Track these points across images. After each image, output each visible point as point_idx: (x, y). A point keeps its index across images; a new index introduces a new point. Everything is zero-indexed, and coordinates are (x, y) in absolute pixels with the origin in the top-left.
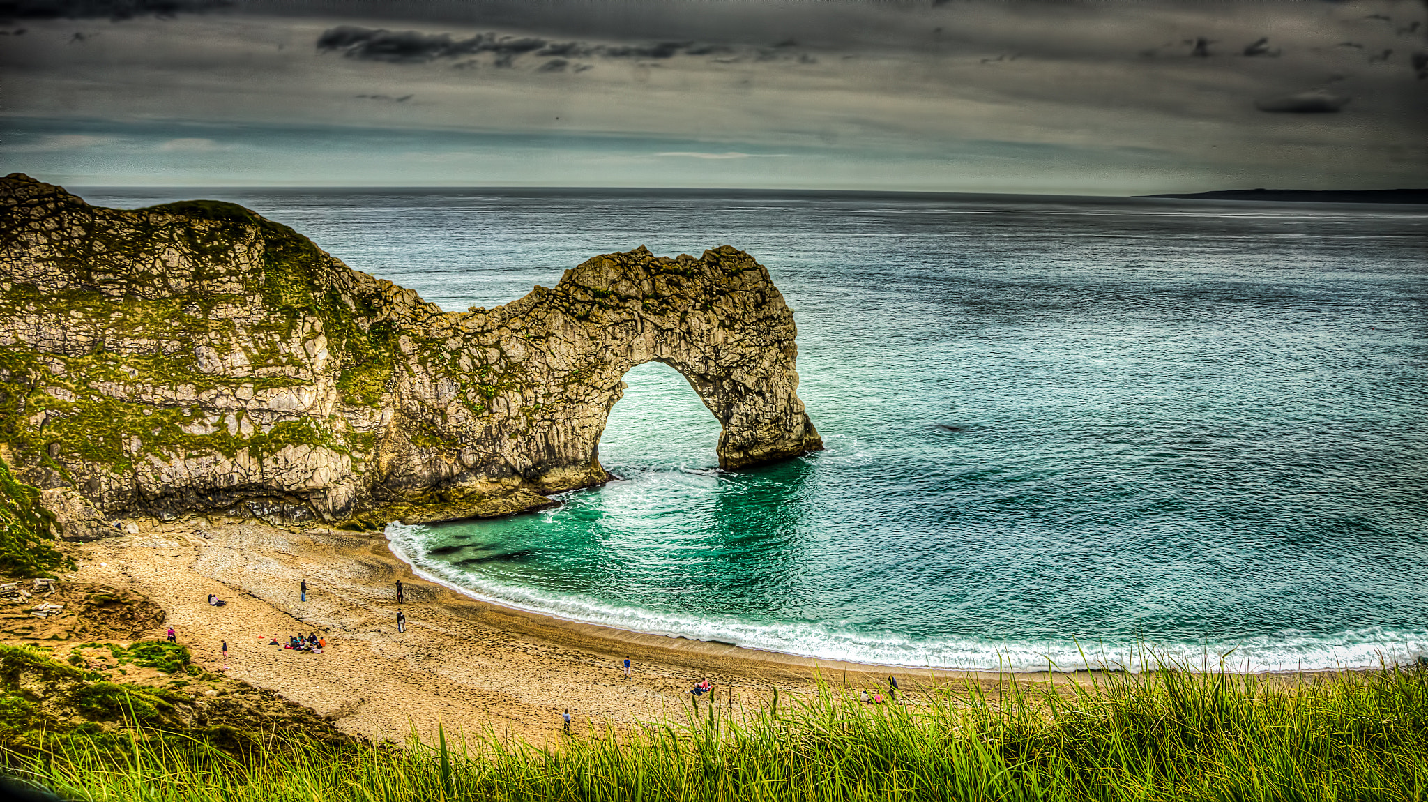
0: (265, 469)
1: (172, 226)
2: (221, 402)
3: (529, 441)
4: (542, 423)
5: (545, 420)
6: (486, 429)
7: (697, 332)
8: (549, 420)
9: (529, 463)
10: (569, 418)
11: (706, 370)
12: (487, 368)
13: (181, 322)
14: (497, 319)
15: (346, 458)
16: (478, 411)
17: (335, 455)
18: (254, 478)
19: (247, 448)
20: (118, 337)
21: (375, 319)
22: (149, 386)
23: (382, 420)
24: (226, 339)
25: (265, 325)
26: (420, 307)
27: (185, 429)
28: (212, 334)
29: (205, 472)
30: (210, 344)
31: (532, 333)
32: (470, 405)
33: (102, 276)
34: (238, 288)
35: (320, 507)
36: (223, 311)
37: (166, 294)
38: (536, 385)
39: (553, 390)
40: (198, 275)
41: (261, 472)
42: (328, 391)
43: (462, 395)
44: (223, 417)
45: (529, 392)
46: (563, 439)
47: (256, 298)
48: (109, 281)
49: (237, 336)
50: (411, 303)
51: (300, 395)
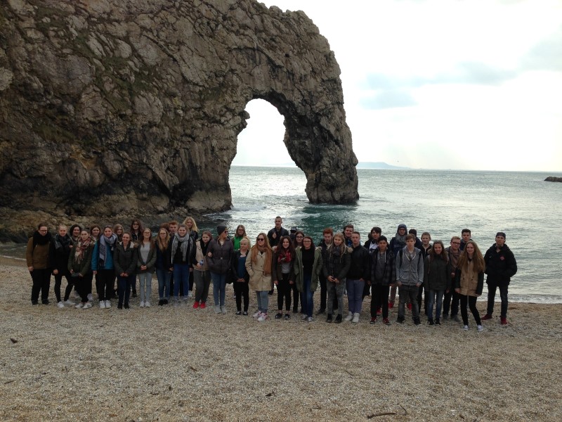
3: (174, 156)
4: (184, 138)
5: (186, 135)
6: (129, 132)
7: (298, 76)
8: (190, 136)
9: (176, 181)
10: (208, 138)
11: (306, 113)
12: (123, 62)
14: (124, 10)
16: (120, 107)
31: (162, 35)
32: (109, 97)
38: (174, 94)
39: (191, 104)
43: (99, 83)
45: (168, 101)
46: (204, 160)
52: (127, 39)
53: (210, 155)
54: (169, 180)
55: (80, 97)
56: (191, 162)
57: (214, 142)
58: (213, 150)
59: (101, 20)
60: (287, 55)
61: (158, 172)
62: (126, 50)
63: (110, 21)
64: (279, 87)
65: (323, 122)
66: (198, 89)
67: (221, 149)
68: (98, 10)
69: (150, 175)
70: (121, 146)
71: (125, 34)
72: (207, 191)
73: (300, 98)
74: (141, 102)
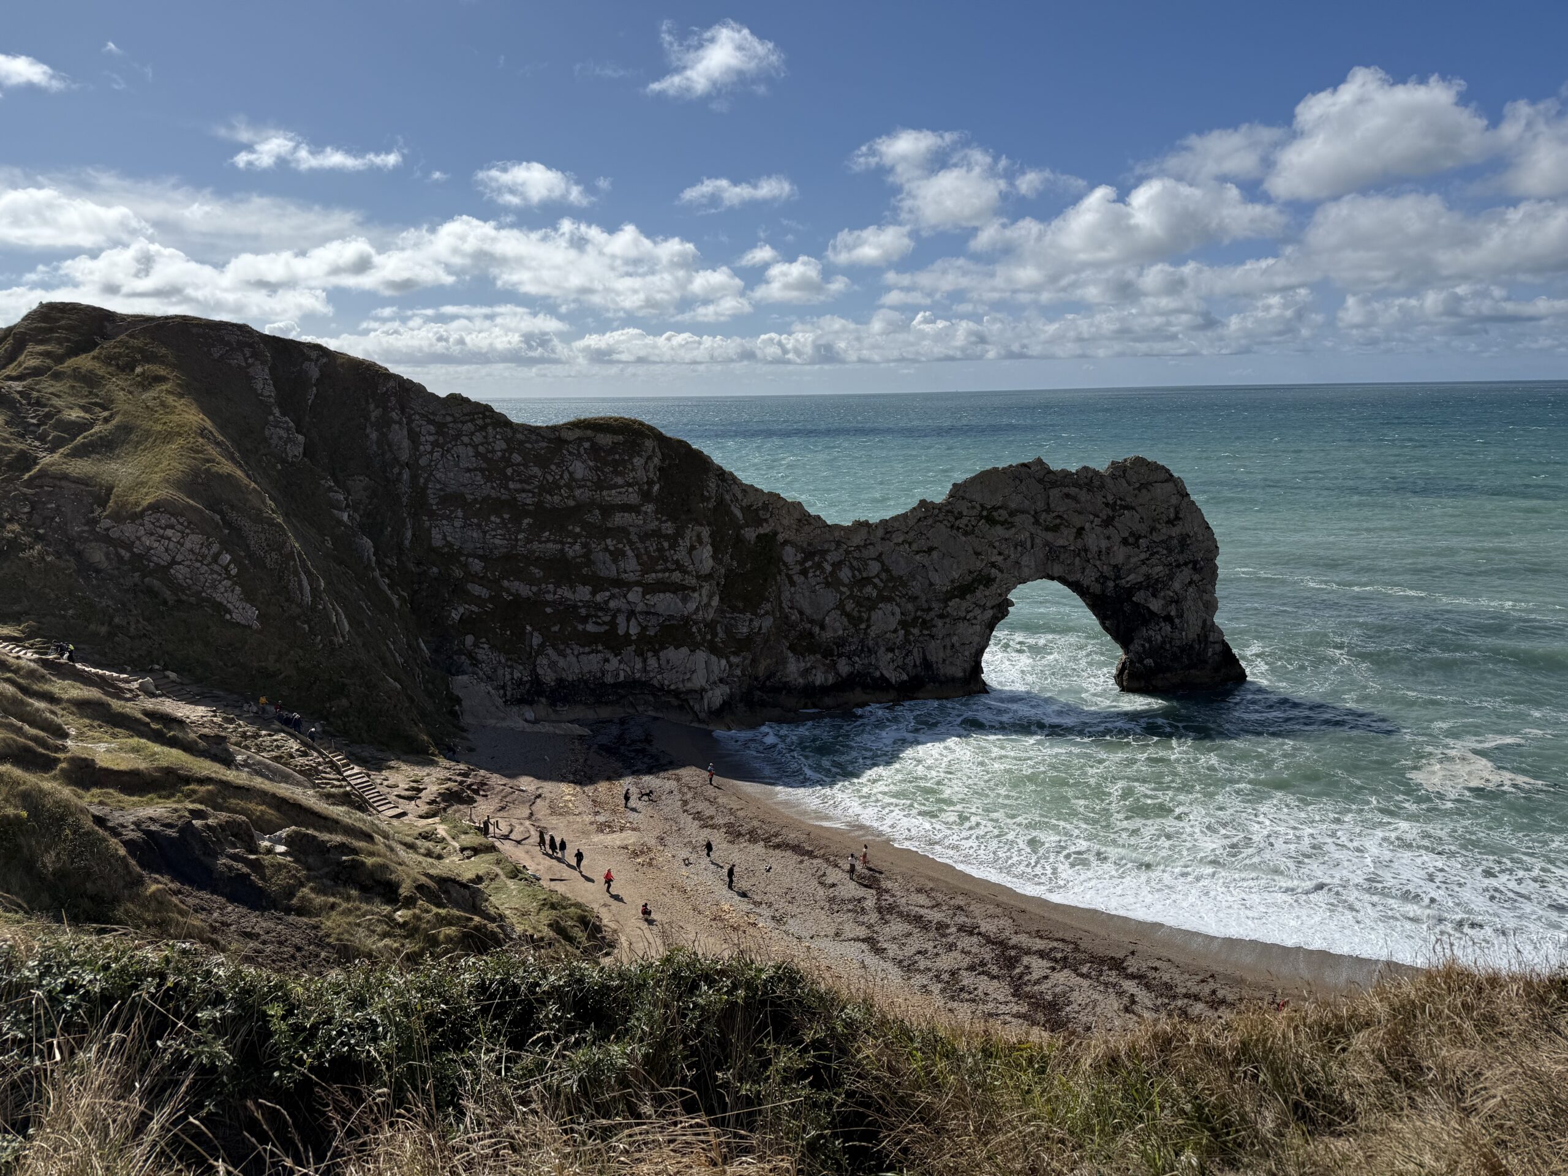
0: (648, 668)
1: (580, 440)
2: (612, 604)
3: (906, 655)
4: (921, 639)
5: (922, 635)
6: (862, 641)
8: (928, 635)
9: (905, 677)
10: (949, 635)
12: (867, 581)
13: (582, 528)
14: (880, 533)
15: (724, 662)
16: (854, 621)
17: (714, 658)
18: (638, 675)
19: (634, 647)
20: (528, 541)
21: (761, 531)
22: (551, 587)
23: (760, 628)
24: (620, 546)
25: (657, 534)
26: (805, 519)
27: (580, 627)
28: (609, 541)
29: (595, 668)
30: (606, 549)
31: (915, 547)
32: (848, 615)
33: (518, 486)
34: (634, 498)
35: (697, 707)
36: (619, 519)
37: (572, 503)
38: (917, 598)
39: (934, 605)
40: (600, 486)
41: (644, 670)
42: (710, 597)
43: (840, 606)
44: (614, 617)
45: (910, 607)
46: (941, 655)
47: (649, 508)
48: (524, 491)
49: (631, 543)
50: (797, 515)
51: (685, 600)
52: (879, 558)
53: (949, 651)
54: (893, 676)
55: (825, 618)
56: (925, 659)
57: (954, 639)
58: (953, 646)
59: (858, 547)
60: (1083, 528)
61: (885, 672)
62: (875, 567)
63: (865, 546)
65: (1139, 597)
66: (944, 590)
68: (857, 540)
69: (878, 674)
70: (855, 653)
73: (1094, 575)
74: (877, 615)
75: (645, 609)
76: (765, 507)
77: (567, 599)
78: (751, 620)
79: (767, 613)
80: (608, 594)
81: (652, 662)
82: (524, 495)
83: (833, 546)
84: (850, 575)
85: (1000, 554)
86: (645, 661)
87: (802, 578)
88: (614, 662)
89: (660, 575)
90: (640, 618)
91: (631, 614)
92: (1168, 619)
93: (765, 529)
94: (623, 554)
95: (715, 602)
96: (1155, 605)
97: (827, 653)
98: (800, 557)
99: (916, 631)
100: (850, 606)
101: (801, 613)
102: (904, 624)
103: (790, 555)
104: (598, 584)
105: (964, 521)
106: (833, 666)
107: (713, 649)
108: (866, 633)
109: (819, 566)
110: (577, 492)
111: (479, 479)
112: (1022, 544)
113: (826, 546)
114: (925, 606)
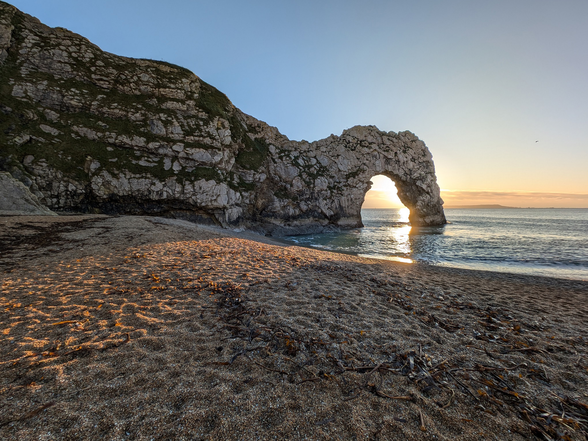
0: (185, 191)
1: (148, 66)
2: (161, 151)
3: (332, 202)
4: (337, 195)
5: (338, 194)
6: (312, 193)
7: (402, 162)
8: (341, 194)
9: (332, 213)
10: (349, 194)
11: (406, 179)
12: (312, 166)
13: (143, 105)
14: (315, 146)
15: (238, 194)
16: (308, 184)
17: (232, 191)
18: (177, 195)
19: (175, 178)
20: (100, 106)
21: (257, 136)
22: (113, 135)
23: (260, 179)
24: (170, 119)
25: (195, 117)
26: (278, 136)
27: (134, 162)
28: (162, 115)
29: (143, 188)
30: (160, 119)
31: (331, 153)
32: (304, 180)
33: (98, 77)
34: (181, 95)
35: (221, 219)
36: (170, 105)
37: (137, 93)
38: (334, 177)
39: (342, 180)
40: (158, 86)
41: (183, 192)
42: (230, 158)
43: (300, 175)
44: (162, 159)
45: (331, 180)
46: (347, 204)
47: (192, 103)
48: (102, 80)
49: (177, 119)
50: (275, 133)
51: (213, 155)
52: (315, 157)
53: (350, 202)
54: (328, 213)
55: (292, 181)
56: (340, 205)
57: (352, 196)
58: (352, 200)
59: (305, 151)
60: (396, 153)
61: (323, 210)
62: (314, 161)
63: (308, 151)
64: (390, 168)
65: (418, 183)
66: (345, 173)
67: (356, 199)
68: (304, 148)
69: (320, 211)
70: (308, 199)
71: (314, 155)
72: (348, 217)
73: (403, 172)
74: (318, 181)
75: (185, 156)
76: (259, 126)
77: (125, 144)
78: (254, 174)
79: (263, 172)
80: (158, 144)
81: (189, 188)
82: (102, 82)
83: (293, 149)
84: (303, 162)
85: (367, 160)
86: (183, 186)
87: (280, 160)
88: (159, 185)
89: (197, 138)
90: (182, 161)
91: (175, 158)
92: (428, 193)
93: (259, 136)
94: (171, 123)
95: (233, 161)
96: (424, 187)
97: (295, 199)
98: (277, 151)
99: (335, 191)
100: (304, 176)
101: (280, 177)
102: (329, 188)
103: (272, 149)
104: (150, 137)
105: (351, 144)
106: (298, 206)
107: (231, 185)
108: (313, 190)
109: (288, 156)
110: (142, 87)
111: (68, 68)
112: (375, 156)
113: (290, 148)
114: (338, 180)
